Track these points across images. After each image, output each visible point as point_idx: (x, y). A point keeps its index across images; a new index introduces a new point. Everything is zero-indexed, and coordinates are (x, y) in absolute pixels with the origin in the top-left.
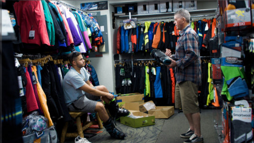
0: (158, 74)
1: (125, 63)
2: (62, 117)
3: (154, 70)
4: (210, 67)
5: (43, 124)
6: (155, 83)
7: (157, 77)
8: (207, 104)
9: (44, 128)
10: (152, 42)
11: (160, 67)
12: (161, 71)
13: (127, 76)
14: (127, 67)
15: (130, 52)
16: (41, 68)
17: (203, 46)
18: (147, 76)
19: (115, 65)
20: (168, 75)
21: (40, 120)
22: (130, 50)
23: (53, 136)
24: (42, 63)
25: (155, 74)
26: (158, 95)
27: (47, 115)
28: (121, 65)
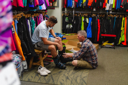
0: (90, 23)
1: (69, 14)
2: (30, 54)
3: (87, 20)
4: (124, 20)
5: (19, 60)
6: (87, 28)
7: (89, 25)
8: (119, 43)
9: (20, 62)
10: (88, 2)
11: (91, 18)
12: (92, 21)
13: (70, 22)
14: (70, 16)
15: (73, 7)
16: (17, 21)
17: (121, 6)
18: (83, 23)
19: (62, 15)
20: (96, 23)
21: (17, 58)
22: (73, 6)
23: (24, 65)
24: (18, 18)
25: (88, 22)
26: (89, 36)
27: (21, 53)
28: (66, 15)
